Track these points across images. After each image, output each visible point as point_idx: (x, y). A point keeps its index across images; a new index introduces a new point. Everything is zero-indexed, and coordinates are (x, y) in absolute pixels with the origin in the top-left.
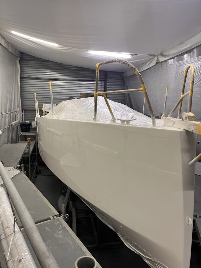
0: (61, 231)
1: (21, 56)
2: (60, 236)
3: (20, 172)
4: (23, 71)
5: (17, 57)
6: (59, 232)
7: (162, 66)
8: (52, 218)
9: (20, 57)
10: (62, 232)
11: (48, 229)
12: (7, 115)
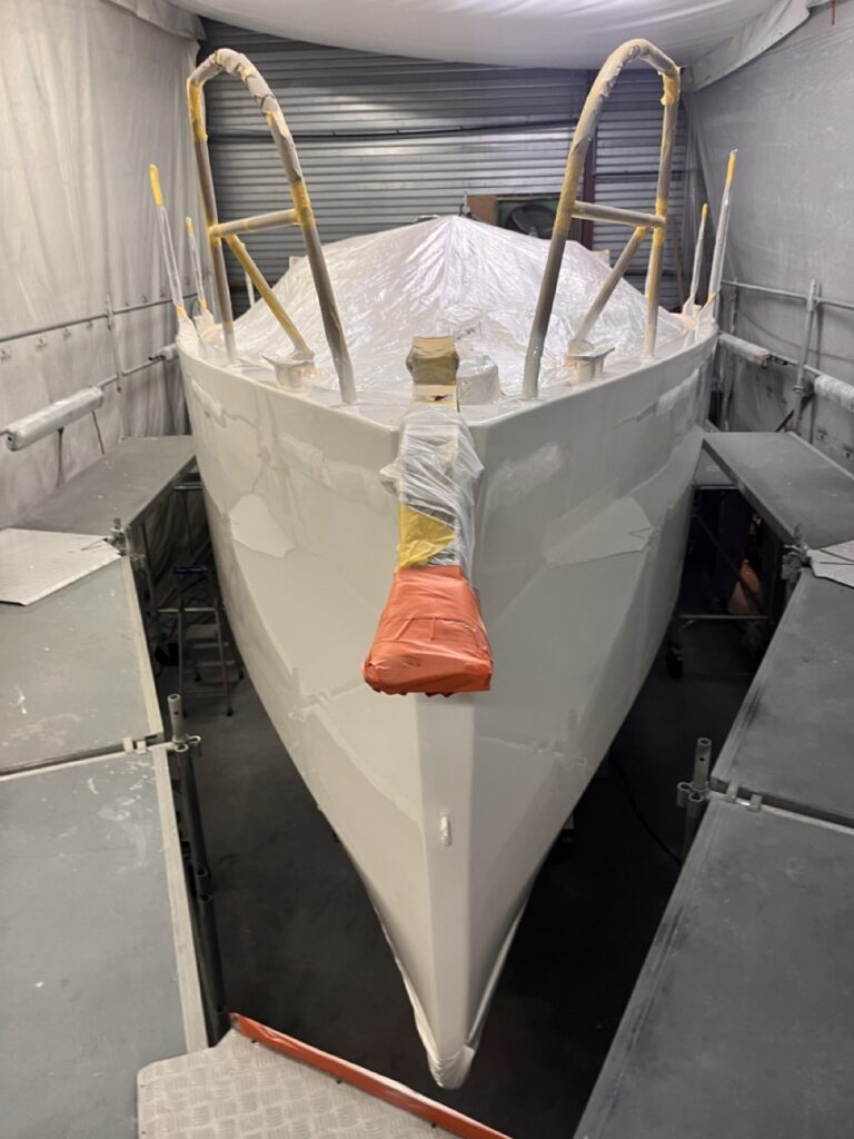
0: (135, 798)
1: (204, 38)
2: (120, 817)
3: (119, 556)
4: (216, 104)
5: (189, 40)
6: (125, 801)
7: (833, 23)
8: (128, 746)
9: (199, 42)
10: (138, 801)
11: (92, 787)
12: (157, 310)
